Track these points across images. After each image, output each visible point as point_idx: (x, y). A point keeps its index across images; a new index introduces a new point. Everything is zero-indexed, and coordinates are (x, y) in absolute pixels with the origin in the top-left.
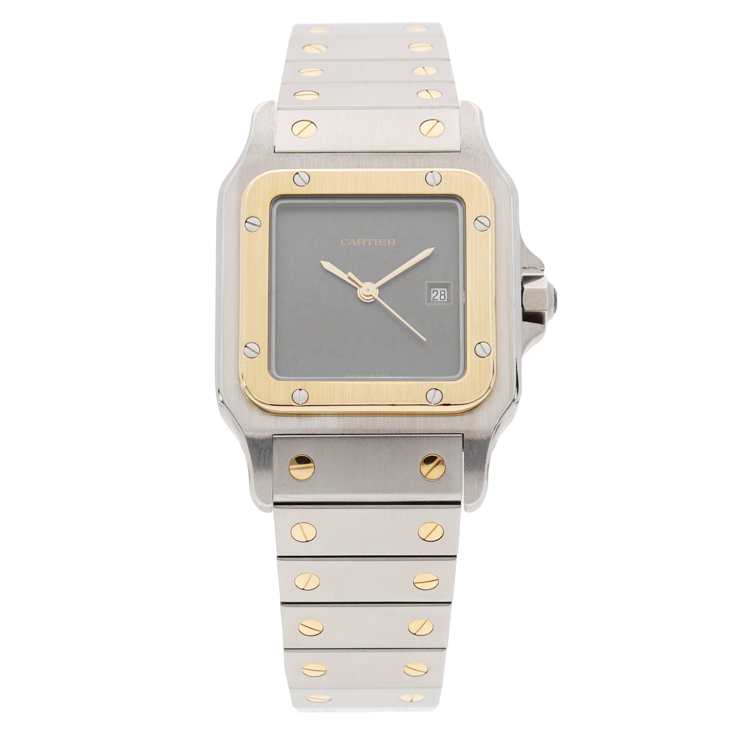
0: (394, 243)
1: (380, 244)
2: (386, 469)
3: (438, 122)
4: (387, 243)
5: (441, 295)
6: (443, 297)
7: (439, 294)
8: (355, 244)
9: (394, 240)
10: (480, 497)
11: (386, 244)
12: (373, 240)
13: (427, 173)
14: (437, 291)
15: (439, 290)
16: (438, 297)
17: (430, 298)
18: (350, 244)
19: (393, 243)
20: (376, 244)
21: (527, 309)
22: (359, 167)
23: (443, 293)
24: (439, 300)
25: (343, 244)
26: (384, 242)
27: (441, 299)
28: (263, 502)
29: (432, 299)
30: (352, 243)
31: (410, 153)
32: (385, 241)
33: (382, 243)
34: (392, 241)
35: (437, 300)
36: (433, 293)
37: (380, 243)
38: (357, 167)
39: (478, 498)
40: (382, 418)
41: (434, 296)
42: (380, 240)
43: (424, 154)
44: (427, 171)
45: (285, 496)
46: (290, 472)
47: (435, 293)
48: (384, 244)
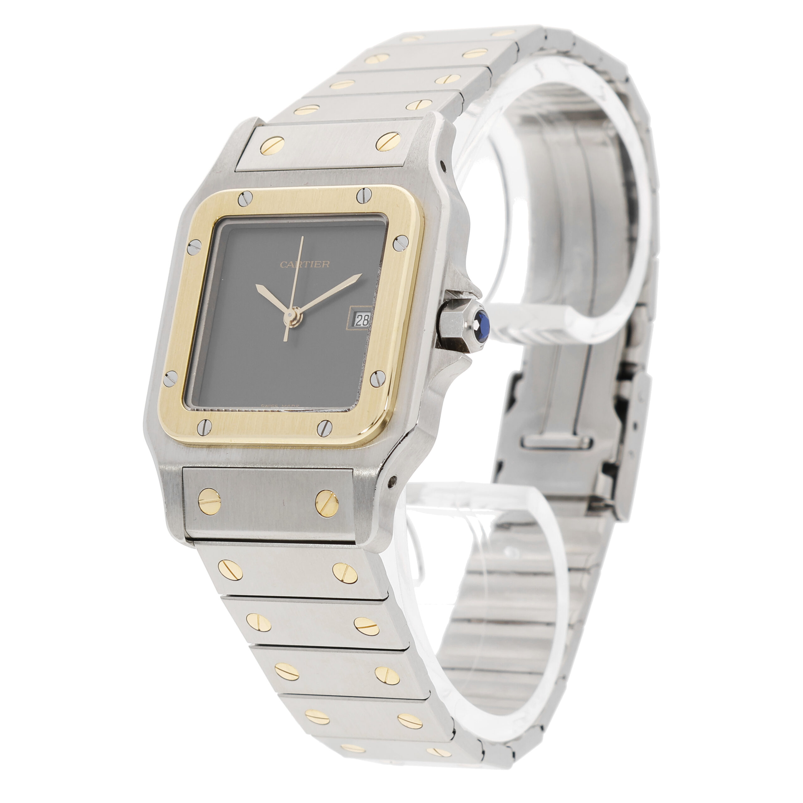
0: (329, 265)
1: (315, 267)
2: (284, 505)
3: (398, 134)
4: (322, 266)
5: (365, 320)
6: (366, 322)
7: (363, 319)
8: (293, 267)
9: (329, 262)
10: (370, 537)
11: (320, 266)
12: (310, 262)
13: (359, 190)
14: (361, 316)
15: (363, 314)
16: (361, 323)
17: (354, 324)
18: (289, 266)
19: (327, 265)
20: (312, 266)
21: (444, 335)
22: (307, 185)
23: (366, 318)
24: (362, 326)
25: (283, 267)
26: (319, 264)
27: (364, 325)
28: (176, 537)
29: (355, 324)
30: (291, 266)
31: (356, 169)
32: (320, 262)
33: (317, 266)
34: (327, 263)
35: (360, 325)
36: (358, 318)
37: (316, 265)
38: (305, 185)
39: (368, 538)
40: (282, 451)
41: (358, 321)
42: (316, 262)
43: (366, 170)
44: (359, 188)
45: (198, 531)
46: (199, 506)
47: (360, 317)
48: (319, 266)
